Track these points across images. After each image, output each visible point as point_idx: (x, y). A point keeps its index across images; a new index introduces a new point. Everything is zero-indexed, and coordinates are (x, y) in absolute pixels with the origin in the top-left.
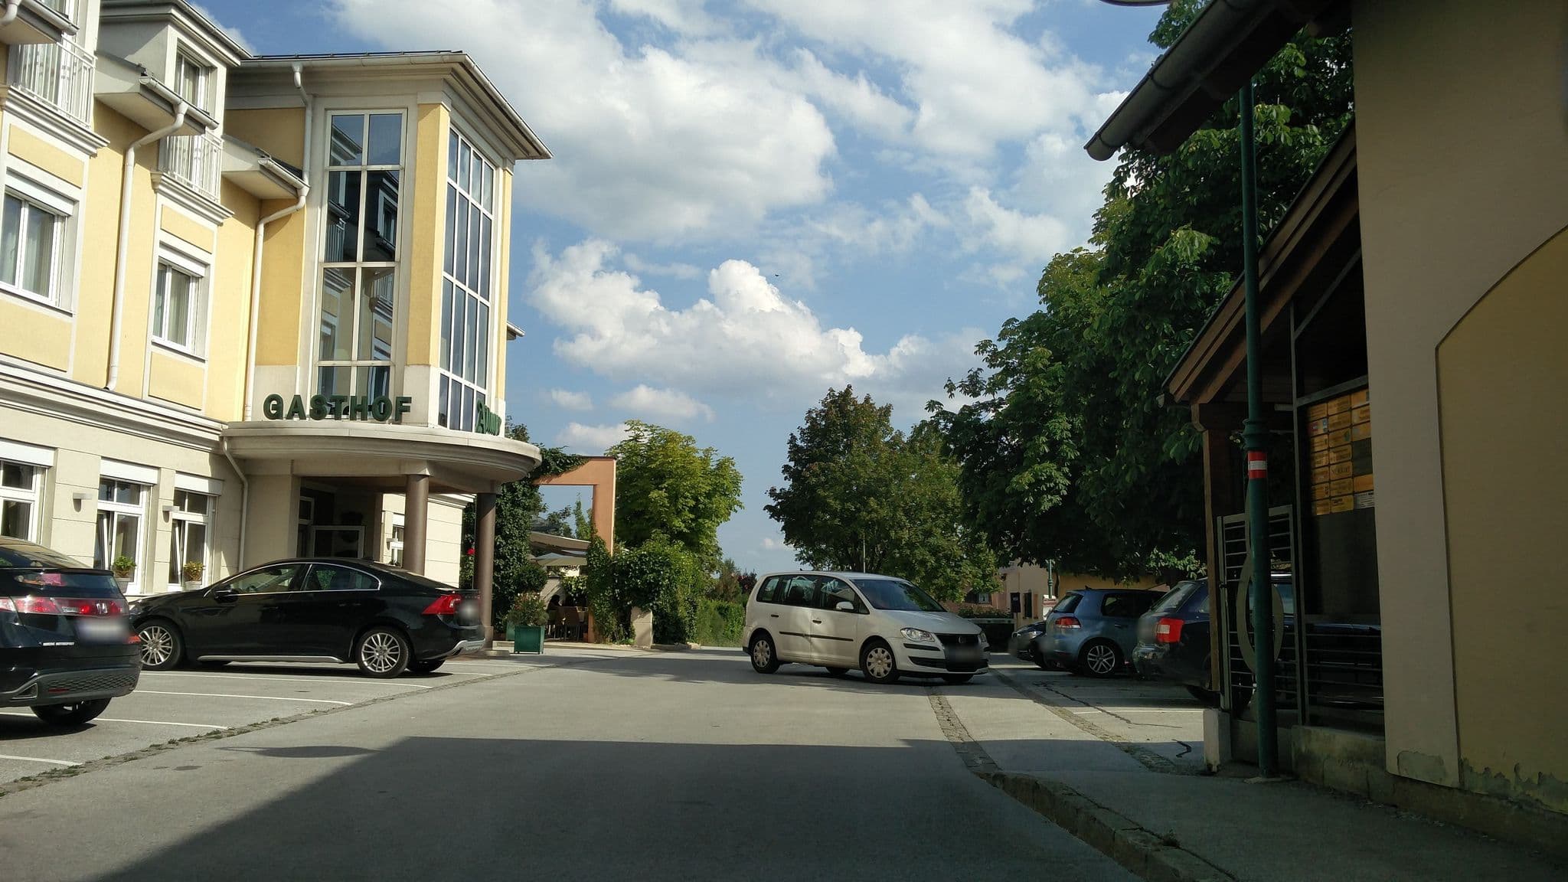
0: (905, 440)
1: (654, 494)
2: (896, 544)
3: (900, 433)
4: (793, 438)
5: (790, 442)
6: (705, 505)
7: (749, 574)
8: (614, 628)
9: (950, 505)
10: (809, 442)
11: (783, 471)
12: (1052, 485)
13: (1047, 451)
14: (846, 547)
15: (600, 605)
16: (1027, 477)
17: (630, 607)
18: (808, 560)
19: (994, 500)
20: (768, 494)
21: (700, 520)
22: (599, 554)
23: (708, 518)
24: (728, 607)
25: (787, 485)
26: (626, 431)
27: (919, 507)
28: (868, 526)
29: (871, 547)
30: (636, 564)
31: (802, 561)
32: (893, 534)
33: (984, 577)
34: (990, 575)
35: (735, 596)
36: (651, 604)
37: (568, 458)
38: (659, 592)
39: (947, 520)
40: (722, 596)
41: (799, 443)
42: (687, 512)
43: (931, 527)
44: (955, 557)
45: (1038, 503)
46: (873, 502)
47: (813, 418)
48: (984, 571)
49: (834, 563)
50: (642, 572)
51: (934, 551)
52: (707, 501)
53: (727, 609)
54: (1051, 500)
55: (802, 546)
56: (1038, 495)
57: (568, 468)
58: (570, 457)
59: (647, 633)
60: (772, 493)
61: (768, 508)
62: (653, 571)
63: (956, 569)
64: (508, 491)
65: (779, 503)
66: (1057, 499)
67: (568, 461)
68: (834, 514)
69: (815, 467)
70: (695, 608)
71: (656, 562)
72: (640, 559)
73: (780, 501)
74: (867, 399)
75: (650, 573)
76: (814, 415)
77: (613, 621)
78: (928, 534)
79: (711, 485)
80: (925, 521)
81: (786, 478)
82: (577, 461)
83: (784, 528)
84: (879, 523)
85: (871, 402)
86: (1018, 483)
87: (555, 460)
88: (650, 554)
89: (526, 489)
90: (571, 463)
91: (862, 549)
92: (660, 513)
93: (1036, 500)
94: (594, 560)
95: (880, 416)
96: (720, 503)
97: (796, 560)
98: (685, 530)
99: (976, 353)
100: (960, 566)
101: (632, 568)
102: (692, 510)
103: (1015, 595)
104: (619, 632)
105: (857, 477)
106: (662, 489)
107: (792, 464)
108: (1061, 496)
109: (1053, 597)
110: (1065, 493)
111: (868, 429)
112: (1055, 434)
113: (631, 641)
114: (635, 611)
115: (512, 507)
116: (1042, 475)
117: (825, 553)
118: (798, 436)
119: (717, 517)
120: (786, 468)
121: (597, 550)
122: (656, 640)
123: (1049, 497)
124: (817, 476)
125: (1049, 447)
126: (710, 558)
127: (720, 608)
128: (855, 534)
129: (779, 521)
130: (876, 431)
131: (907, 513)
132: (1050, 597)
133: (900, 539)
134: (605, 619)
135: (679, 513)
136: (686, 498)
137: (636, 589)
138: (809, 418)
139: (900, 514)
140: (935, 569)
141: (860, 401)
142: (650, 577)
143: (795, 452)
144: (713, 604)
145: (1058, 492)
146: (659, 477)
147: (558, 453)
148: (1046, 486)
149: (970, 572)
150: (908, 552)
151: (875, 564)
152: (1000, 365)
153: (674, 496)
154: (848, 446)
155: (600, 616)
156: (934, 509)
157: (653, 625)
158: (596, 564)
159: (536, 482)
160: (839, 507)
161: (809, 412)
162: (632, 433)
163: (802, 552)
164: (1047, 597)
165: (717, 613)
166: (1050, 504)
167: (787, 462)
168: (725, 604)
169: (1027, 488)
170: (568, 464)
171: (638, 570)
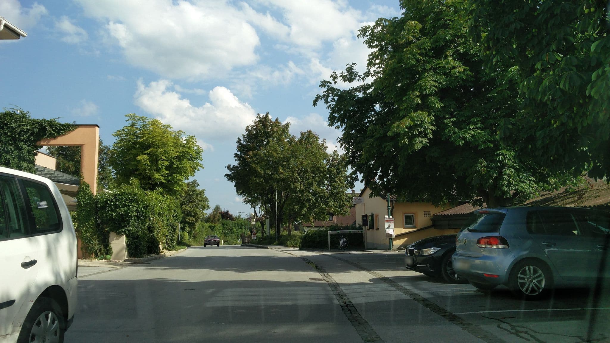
0: (297, 140)
1: (140, 158)
2: (294, 190)
3: (294, 137)
4: (240, 140)
5: (238, 142)
6: (177, 166)
7: (226, 211)
8: (97, 247)
9: (322, 170)
10: (247, 142)
11: (234, 157)
12: (422, 130)
13: (420, 102)
14: (267, 195)
15: (86, 231)
16: (407, 122)
17: (108, 232)
18: (248, 202)
19: (375, 145)
20: (226, 168)
21: (174, 175)
22: (85, 194)
23: (179, 174)
24: (215, 226)
25: (236, 163)
26: (127, 121)
27: (306, 171)
28: (279, 181)
29: (280, 194)
30: (112, 201)
31: (246, 203)
32: (292, 185)
33: (340, 207)
34: (343, 206)
35: (218, 221)
36: (123, 230)
37: (62, 125)
38: (129, 221)
39: (321, 177)
40: (212, 221)
41: (242, 142)
42: (164, 170)
43: (312, 181)
44: (325, 197)
45: (411, 144)
46: (280, 169)
47: (249, 130)
48: (340, 203)
49: (262, 203)
50: (116, 207)
51: (314, 194)
52: (178, 163)
53: (214, 227)
54: (421, 142)
55: (245, 195)
56: (411, 138)
57: (62, 133)
58: (63, 125)
59: (121, 250)
60: (229, 167)
61: (227, 175)
62: (124, 205)
63: (326, 203)
64: (15, 149)
65: (232, 173)
66: (425, 141)
67: (61, 128)
68: (260, 176)
69: (251, 153)
70: (175, 229)
71: (127, 200)
72: (115, 198)
73: (233, 171)
74: (277, 120)
75: (122, 207)
76: (250, 128)
77: (95, 241)
78: (311, 185)
79: (180, 152)
80: (309, 179)
81: (236, 160)
82: (68, 127)
83: (235, 186)
84: (284, 180)
85: (279, 121)
86: (398, 127)
87: (51, 126)
88: (122, 194)
89: (30, 148)
90: (64, 130)
91: (275, 195)
92: (145, 169)
93: (410, 141)
94: (82, 199)
95: (284, 128)
96: (187, 164)
97: (243, 202)
98: (164, 181)
99: (358, 35)
100: (328, 202)
101: (108, 204)
102: (167, 168)
103: (364, 216)
104: (100, 250)
105: (272, 157)
106: (145, 154)
107: (239, 153)
108: (428, 139)
109: (391, 217)
110: (432, 136)
111: (278, 134)
112: (425, 90)
113: (109, 257)
114: (112, 235)
115: (18, 160)
116: (417, 121)
117: (257, 198)
118: (242, 139)
119: (185, 173)
120: (236, 155)
121: (84, 191)
122: (130, 255)
123: (420, 139)
124: (252, 158)
125: (421, 99)
126: (203, 203)
127: (210, 227)
128: (272, 187)
129: (232, 182)
130: (281, 135)
131: (299, 174)
132: (389, 217)
133: (296, 188)
134: (90, 241)
135: (158, 170)
136: (163, 160)
137: (112, 219)
138: (247, 130)
139: (296, 175)
140: (314, 204)
141: (274, 120)
142: (122, 210)
143: (241, 147)
144: (207, 225)
145: (426, 136)
146: (144, 147)
147: (54, 122)
148: (418, 130)
149: (333, 205)
150: (300, 195)
151: (282, 203)
152: (376, 46)
153: (154, 159)
154: (268, 143)
155: (85, 239)
156: (313, 172)
157: (127, 244)
158: (83, 201)
159: (38, 143)
160: (263, 173)
161: (248, 127)
162: (130, 122)
163: (246, 199)
164: (387, 217)
165: (209, 229)
166: (421, 145)
167: (236, 151)
168: (213, 225)
169: (407, 130)
170: (62, 130)
171: (114, 205)
